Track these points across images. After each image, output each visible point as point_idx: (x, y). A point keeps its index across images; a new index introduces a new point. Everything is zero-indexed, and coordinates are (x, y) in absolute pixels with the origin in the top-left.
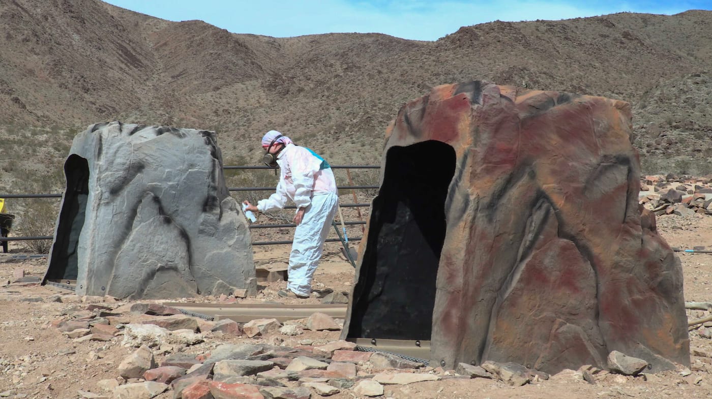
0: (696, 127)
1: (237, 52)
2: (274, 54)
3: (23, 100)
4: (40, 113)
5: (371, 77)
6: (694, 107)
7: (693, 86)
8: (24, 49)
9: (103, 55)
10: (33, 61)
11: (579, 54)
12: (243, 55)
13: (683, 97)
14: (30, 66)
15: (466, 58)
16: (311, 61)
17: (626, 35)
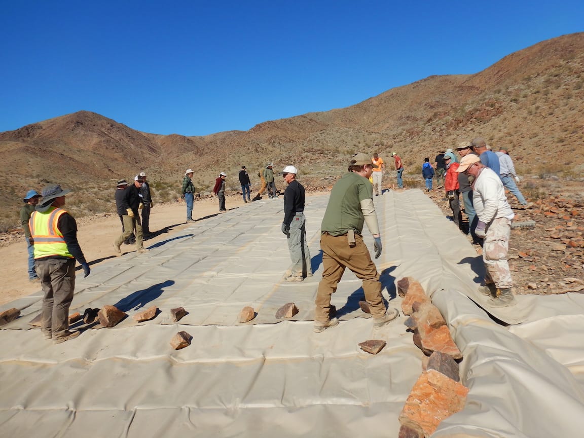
0: (313, 150)
1: (188, 143)
2: (202, 142)
3: (112, 170)
4: (119, 173)
5: (228, 145)
6: (320, 142)
7: (320, 135)
8: (113, 152)
9: (143, 150)
10: (117, 155)
11: (295, 128)
12: (190, 144)
13: (316, 139)
14: (116, 157)
15: (258, 135)
16: (211, 142)
17: (310, 120)
